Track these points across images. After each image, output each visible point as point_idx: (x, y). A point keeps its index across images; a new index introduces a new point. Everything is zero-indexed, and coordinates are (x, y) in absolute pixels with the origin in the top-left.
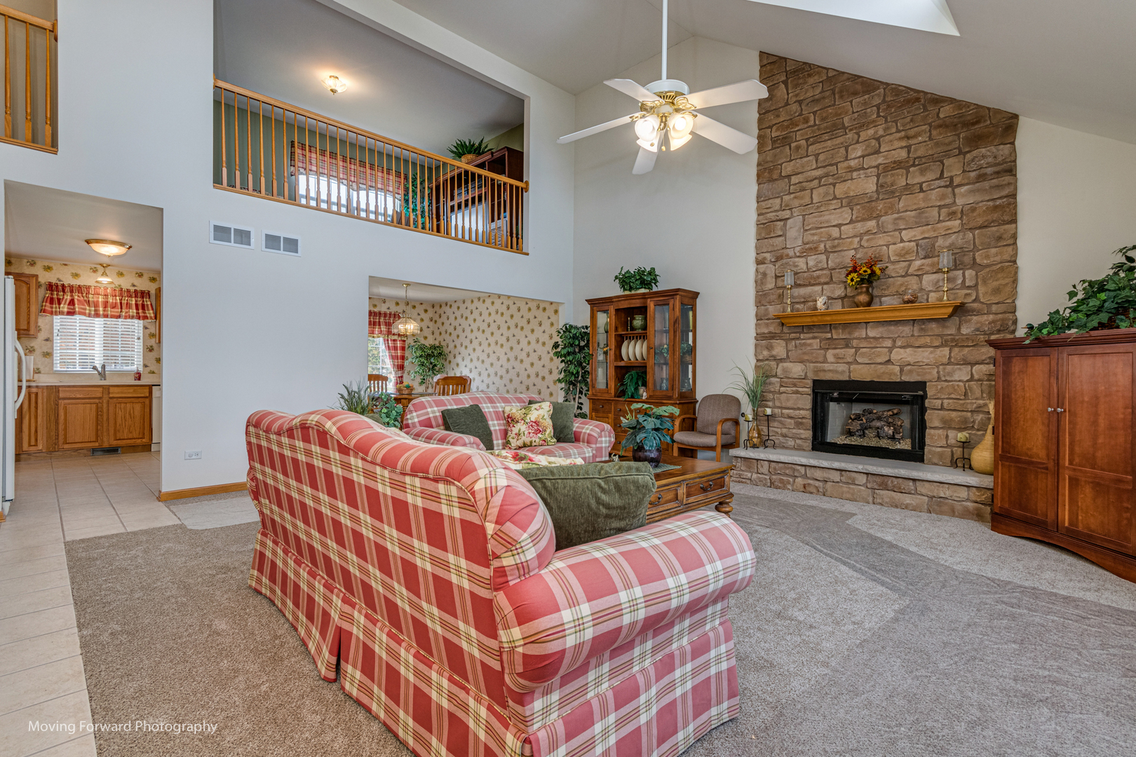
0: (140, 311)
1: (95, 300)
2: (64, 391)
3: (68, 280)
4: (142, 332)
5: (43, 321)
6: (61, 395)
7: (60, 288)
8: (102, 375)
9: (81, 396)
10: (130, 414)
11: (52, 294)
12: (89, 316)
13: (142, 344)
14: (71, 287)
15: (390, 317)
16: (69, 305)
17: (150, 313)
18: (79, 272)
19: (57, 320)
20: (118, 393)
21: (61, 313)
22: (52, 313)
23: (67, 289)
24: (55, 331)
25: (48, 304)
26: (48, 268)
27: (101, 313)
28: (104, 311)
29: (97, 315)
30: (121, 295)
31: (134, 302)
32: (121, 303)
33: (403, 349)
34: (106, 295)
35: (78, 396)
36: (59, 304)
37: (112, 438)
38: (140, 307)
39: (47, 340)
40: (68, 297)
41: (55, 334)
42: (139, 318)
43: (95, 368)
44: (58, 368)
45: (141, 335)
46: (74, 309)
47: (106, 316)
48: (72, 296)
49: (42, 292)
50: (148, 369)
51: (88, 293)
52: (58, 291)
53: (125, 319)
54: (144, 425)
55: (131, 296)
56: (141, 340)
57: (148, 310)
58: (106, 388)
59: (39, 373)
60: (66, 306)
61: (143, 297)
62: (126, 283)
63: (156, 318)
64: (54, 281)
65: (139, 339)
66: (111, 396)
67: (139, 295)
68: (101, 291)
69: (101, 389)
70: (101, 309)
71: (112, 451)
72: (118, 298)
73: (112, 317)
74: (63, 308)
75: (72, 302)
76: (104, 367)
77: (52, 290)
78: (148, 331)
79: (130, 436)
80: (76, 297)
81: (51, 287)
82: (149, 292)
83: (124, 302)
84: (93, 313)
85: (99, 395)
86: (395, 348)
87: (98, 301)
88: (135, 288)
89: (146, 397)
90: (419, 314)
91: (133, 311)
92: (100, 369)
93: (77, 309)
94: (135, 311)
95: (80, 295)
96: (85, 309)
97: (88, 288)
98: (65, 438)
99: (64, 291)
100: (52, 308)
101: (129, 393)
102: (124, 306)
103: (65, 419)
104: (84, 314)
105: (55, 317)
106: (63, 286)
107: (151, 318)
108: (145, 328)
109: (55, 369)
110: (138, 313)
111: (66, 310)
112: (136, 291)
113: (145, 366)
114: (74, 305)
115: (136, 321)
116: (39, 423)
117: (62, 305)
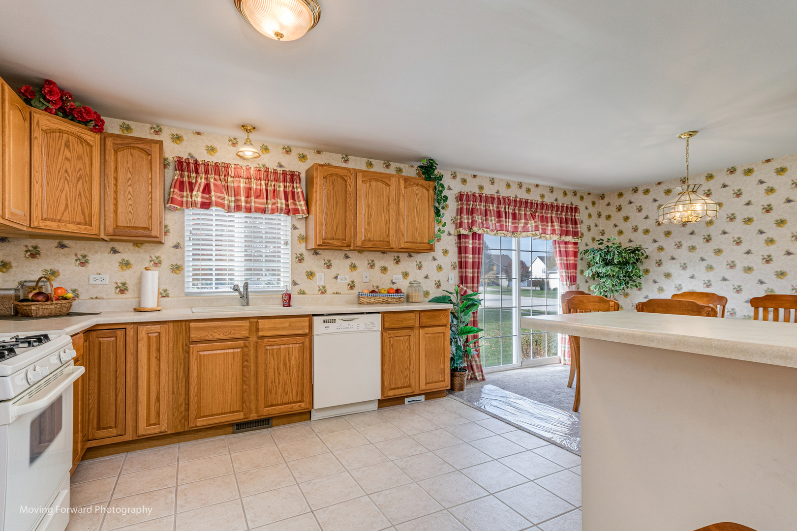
0: (290, 201)
1: (236, 185)
2: (197, 328)
3: (202, 156)
4: (289, 233)
5: (171, 219)
6: (194, 335)
7: (192, 166)
8: (245, 297)
9: (221, 336)
10: (285, 364)
11: (182, 176)
12: (229, 210)
13: (289, 251)
14: (207, 165)
15: (562, 211)
16: (203, 192)
17: (301, 205)
18: (216, 145)
19: (191, 217)
20: (270, 329)
21: (193, 204)
22: (181, 204)
23: (201, 169)
24: (187, 233)
25: (176, 190)
26: (177, 138)
27: (243, 204)
28: (246, 202)
29: (238, 208)
30: (267, 179)
31: (282, 189)
32: (267, 190)
33: (575, 254)
34: (249, 178)
35: (217, 336)
36: (192, 191)
37: (262, 404)
38: (290, 196)
39: (177, 246)
40: (202, 181)
41: (187, 239)
42: (288, 213)
43: (236, 289)
44: (190, 288)
45: (289, 238)
46: (210, 198)
47: (249, 210)
48: (207, 179)
49: (171, 174)
50: (297, 288)
51: (227, 175)
52: (189, 171)
53: (272, 213)
54: (302, 380)
55: (277, 180)
56: (289, 247)
57: (299, 201)
58: (254, 321)
59: (167, 296)
60: (200, 194)
61: (292, 181)
62: (272, 161)
63: (308, 213)
64: (185, 156)
65: (286, 244)
66: (260, 334)
67: (288, 178)
68: (243, 173)
69: (246, 324)
70: (243, 198)
71: (264, 423)
72: (263, 182)
73: (257, 210)
74: (197, 196)
75: (207, 189)
76: (246, 286)
77: (182, 170)
78: (297, 233)
79: (286, 400)
80: (212, 180)
81: (181, 165)
82: (299, 173)
83: (270, 188)
84: (233, 205)
85: (245, 333)
86: (567, 254)
87: (239, 187)
88: (283, 169)
89: (305, 335)
90: (587, 208)
91: (281, 203)
92: (242, 290)
93: (213, 198)
94: (284, 201)
95: (217, 177)
96: (223, 199)
97: (227, 167)
98: (199, 408)
99: (197, 172)
100: (182, 196)
101: (284, 328)
102: (270, 195)
103: (199, 376)
104: (222, 206)
105: (186, 211)
106: (196, 163)
107: (303, 213)
108: (294, 228)
109: (187, 291)
110: (287, 205)
111: (199, 200)
112: (284, 173)
113: (295, 283)
114: (209, 192)
115: (283, 217)
116: (162, 385)
117: (194, 193)
